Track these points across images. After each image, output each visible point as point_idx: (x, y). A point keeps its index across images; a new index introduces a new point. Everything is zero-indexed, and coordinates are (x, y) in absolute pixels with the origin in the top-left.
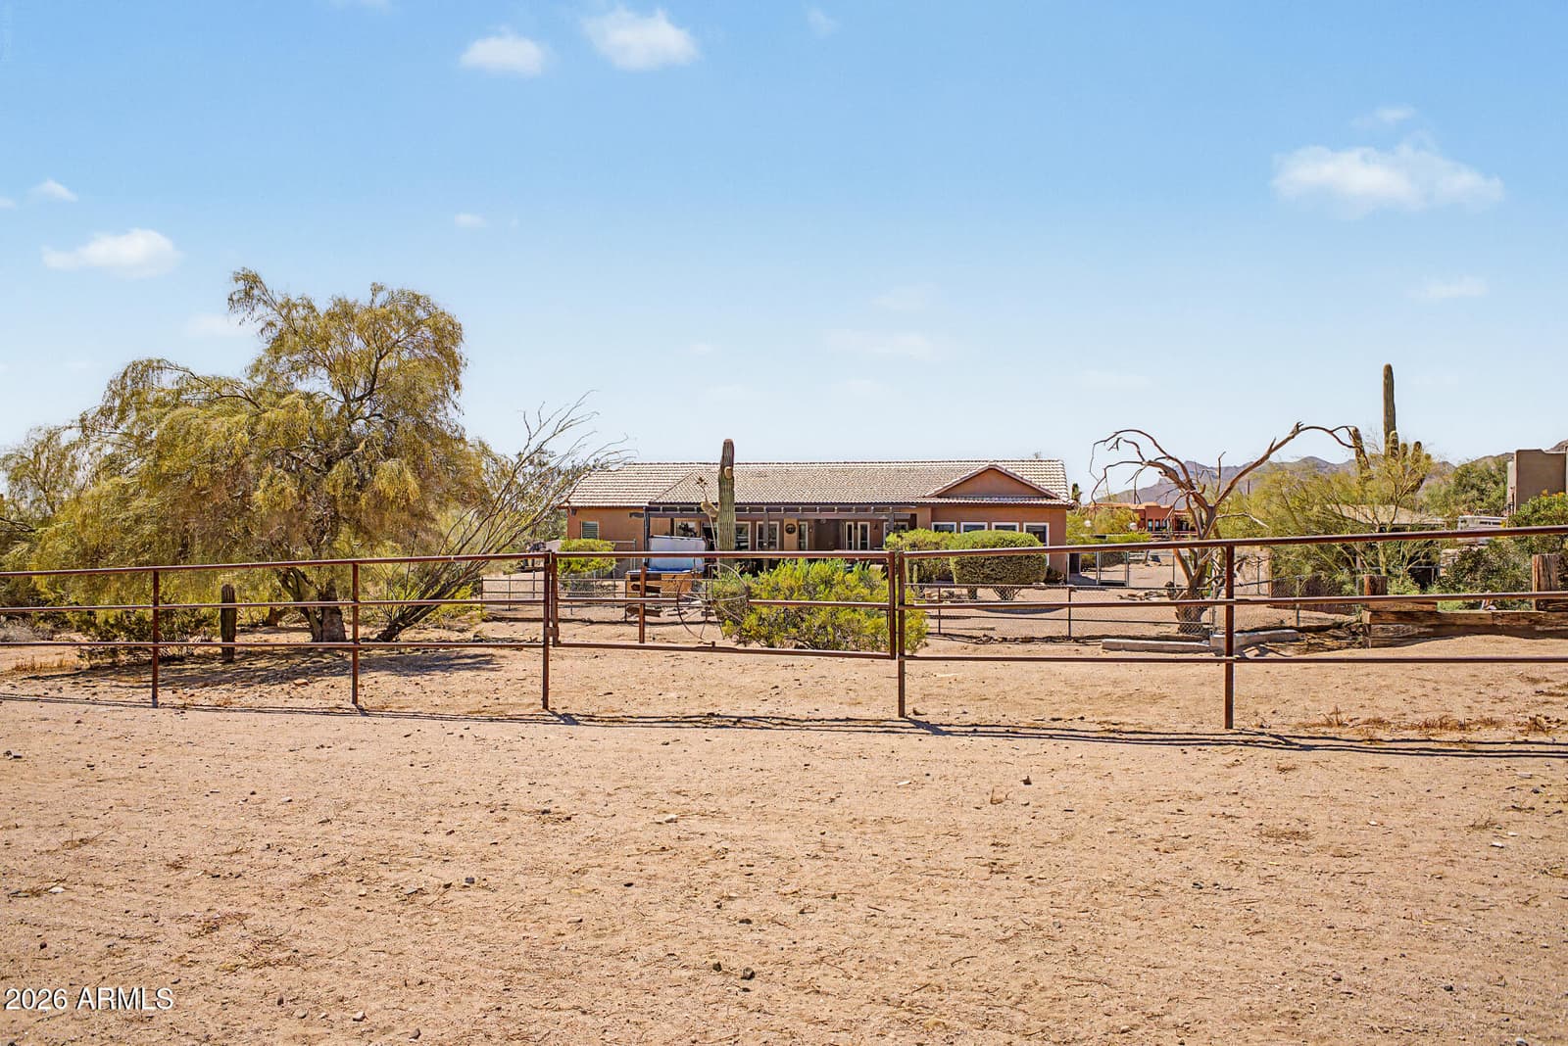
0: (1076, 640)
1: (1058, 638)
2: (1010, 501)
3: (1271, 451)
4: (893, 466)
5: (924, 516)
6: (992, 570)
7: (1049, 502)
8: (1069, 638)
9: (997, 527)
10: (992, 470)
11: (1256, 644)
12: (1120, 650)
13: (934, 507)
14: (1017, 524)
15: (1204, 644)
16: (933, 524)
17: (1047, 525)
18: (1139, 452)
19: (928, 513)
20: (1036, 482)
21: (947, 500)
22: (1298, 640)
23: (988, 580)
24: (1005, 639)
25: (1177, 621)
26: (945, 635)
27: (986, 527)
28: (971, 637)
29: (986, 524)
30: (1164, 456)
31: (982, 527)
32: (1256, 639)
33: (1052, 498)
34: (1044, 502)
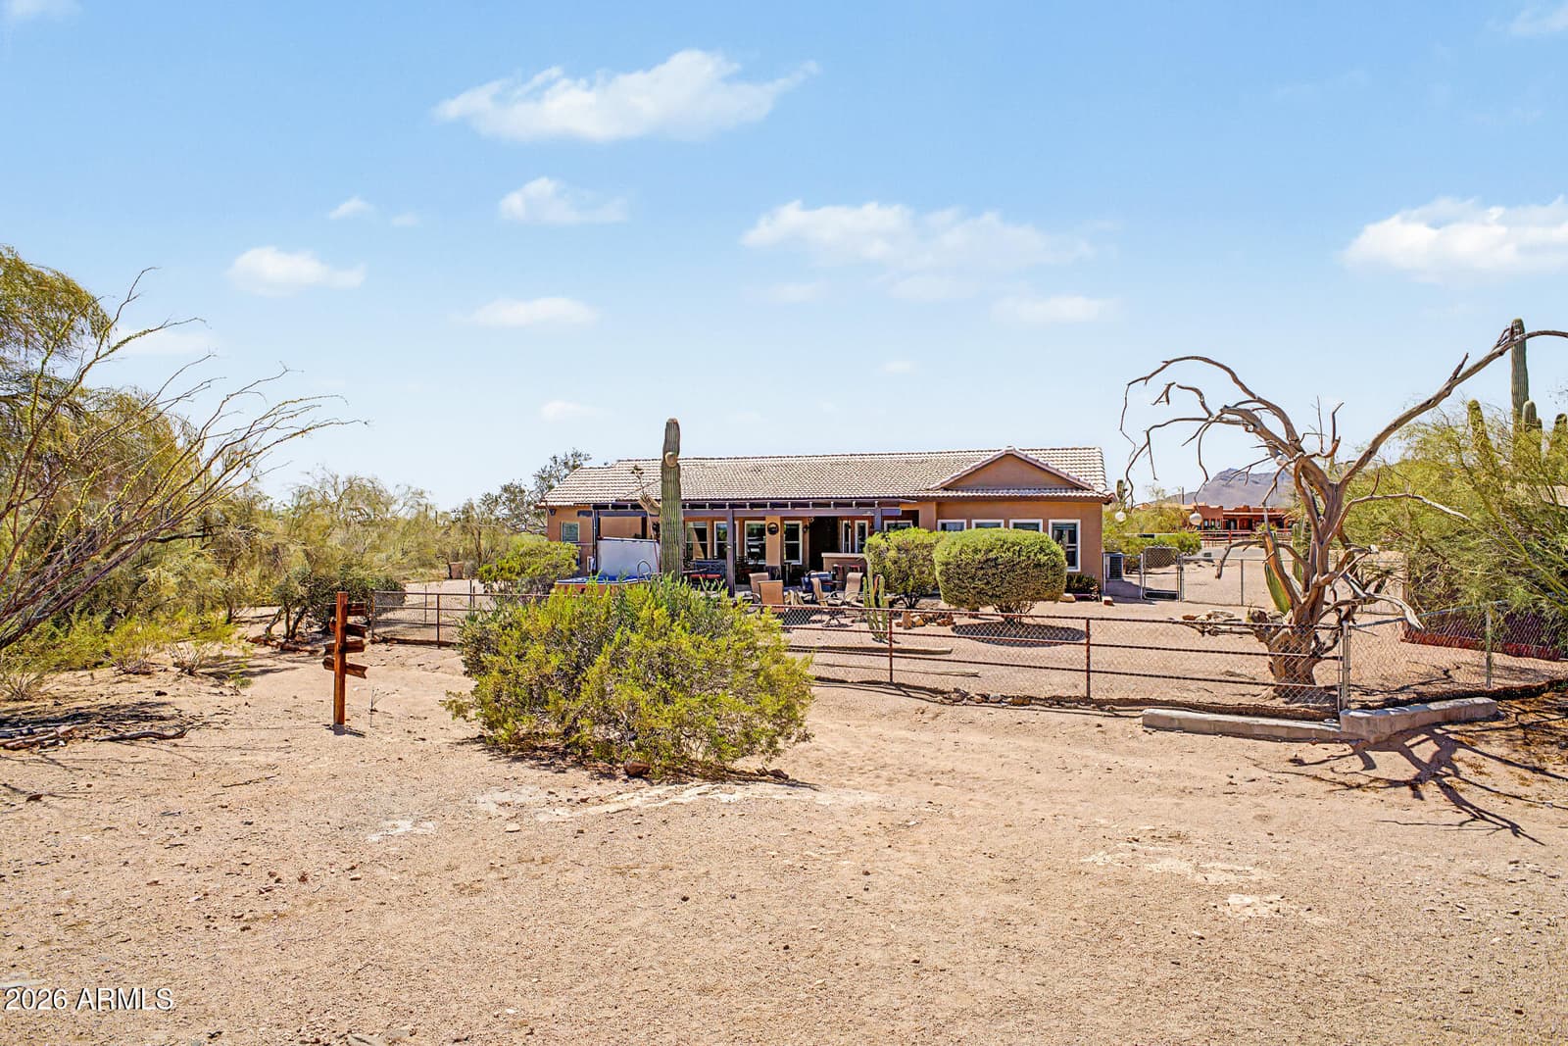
0: (1100, 704)
1: (1069, 700)
2: (1031, 493)
3: (1456, 379)
4: (904, 458)
5: (927, 512)
6: (988, 583)
7: (1079, 494)
8: (1087, 700)
9: (1016, 526)
10: (1010, 456)
11: (1428, 728)
12: (1172, 730)
13: (940, 502)
14: (1041, 521)
15: (1328, 726)
16: (939, 521)
17: (1078, 521)
18: (1203, 404)
19: (933, 507)
20: (1064, 470)
21: (954, 494)
22: (1497, 717)
23: (982, 597)
24: (985, 698)
25: (1271, 679)
26: (899, 686)
27: (1002, 525)
28: (935, 691)
29: (1002, 521)
30: (1251, 399)
31: (998, 525)
32: (1426, 719)
33: (1083, 489)
34: (1074, 494)
